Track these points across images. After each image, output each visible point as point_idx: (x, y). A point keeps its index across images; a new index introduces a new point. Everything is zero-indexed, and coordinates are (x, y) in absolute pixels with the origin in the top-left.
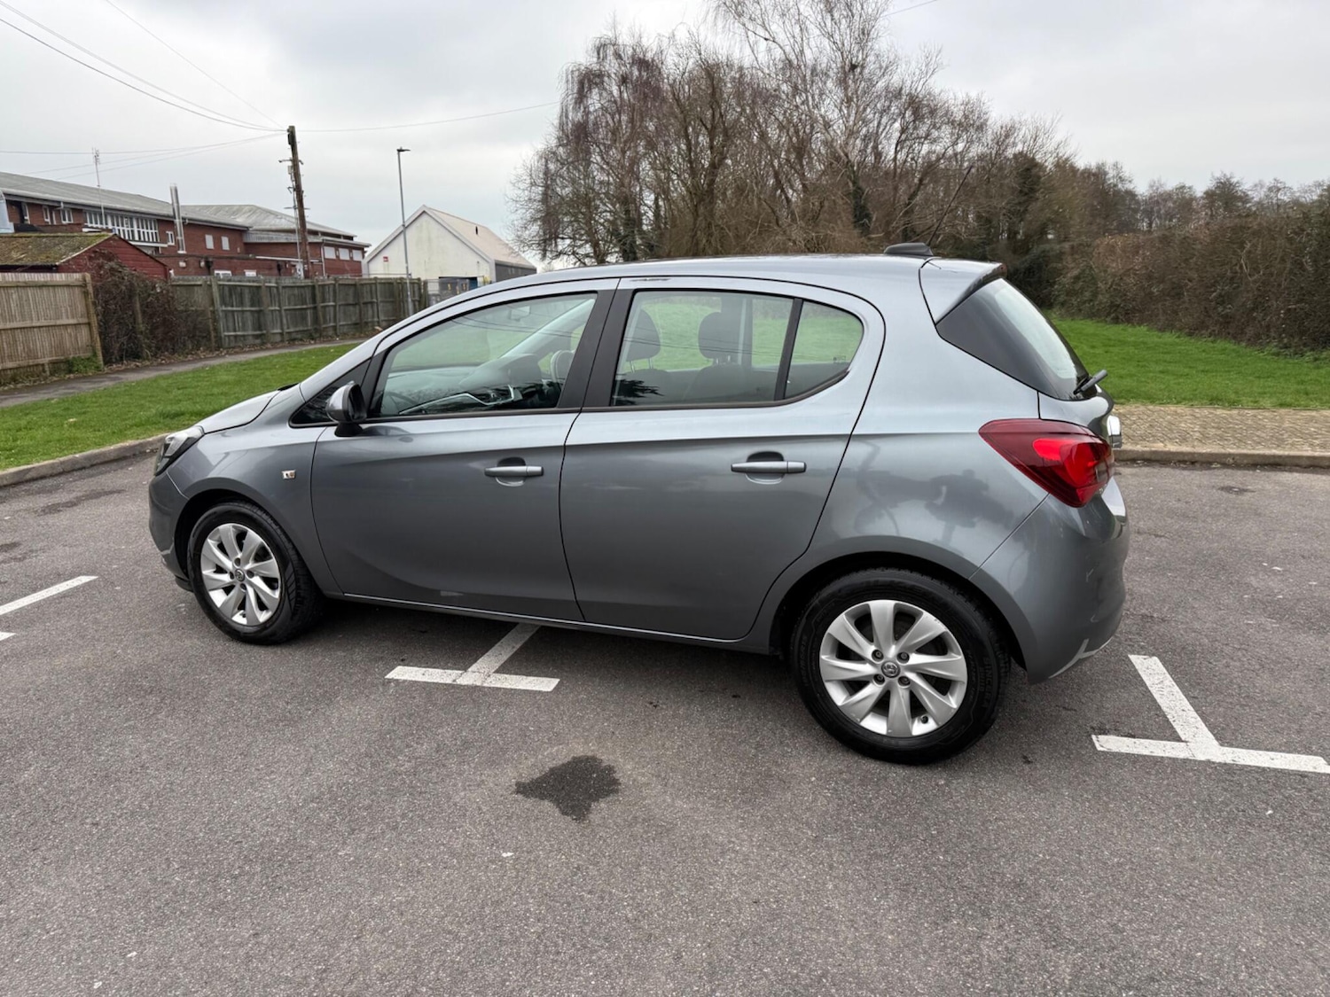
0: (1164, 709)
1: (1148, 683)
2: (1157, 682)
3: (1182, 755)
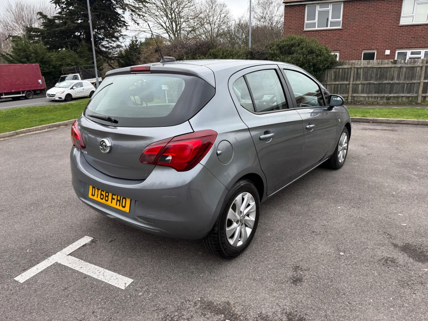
0: (87, 263)
1: (107, 270)
2: (105, 274)
3: (64, 250)
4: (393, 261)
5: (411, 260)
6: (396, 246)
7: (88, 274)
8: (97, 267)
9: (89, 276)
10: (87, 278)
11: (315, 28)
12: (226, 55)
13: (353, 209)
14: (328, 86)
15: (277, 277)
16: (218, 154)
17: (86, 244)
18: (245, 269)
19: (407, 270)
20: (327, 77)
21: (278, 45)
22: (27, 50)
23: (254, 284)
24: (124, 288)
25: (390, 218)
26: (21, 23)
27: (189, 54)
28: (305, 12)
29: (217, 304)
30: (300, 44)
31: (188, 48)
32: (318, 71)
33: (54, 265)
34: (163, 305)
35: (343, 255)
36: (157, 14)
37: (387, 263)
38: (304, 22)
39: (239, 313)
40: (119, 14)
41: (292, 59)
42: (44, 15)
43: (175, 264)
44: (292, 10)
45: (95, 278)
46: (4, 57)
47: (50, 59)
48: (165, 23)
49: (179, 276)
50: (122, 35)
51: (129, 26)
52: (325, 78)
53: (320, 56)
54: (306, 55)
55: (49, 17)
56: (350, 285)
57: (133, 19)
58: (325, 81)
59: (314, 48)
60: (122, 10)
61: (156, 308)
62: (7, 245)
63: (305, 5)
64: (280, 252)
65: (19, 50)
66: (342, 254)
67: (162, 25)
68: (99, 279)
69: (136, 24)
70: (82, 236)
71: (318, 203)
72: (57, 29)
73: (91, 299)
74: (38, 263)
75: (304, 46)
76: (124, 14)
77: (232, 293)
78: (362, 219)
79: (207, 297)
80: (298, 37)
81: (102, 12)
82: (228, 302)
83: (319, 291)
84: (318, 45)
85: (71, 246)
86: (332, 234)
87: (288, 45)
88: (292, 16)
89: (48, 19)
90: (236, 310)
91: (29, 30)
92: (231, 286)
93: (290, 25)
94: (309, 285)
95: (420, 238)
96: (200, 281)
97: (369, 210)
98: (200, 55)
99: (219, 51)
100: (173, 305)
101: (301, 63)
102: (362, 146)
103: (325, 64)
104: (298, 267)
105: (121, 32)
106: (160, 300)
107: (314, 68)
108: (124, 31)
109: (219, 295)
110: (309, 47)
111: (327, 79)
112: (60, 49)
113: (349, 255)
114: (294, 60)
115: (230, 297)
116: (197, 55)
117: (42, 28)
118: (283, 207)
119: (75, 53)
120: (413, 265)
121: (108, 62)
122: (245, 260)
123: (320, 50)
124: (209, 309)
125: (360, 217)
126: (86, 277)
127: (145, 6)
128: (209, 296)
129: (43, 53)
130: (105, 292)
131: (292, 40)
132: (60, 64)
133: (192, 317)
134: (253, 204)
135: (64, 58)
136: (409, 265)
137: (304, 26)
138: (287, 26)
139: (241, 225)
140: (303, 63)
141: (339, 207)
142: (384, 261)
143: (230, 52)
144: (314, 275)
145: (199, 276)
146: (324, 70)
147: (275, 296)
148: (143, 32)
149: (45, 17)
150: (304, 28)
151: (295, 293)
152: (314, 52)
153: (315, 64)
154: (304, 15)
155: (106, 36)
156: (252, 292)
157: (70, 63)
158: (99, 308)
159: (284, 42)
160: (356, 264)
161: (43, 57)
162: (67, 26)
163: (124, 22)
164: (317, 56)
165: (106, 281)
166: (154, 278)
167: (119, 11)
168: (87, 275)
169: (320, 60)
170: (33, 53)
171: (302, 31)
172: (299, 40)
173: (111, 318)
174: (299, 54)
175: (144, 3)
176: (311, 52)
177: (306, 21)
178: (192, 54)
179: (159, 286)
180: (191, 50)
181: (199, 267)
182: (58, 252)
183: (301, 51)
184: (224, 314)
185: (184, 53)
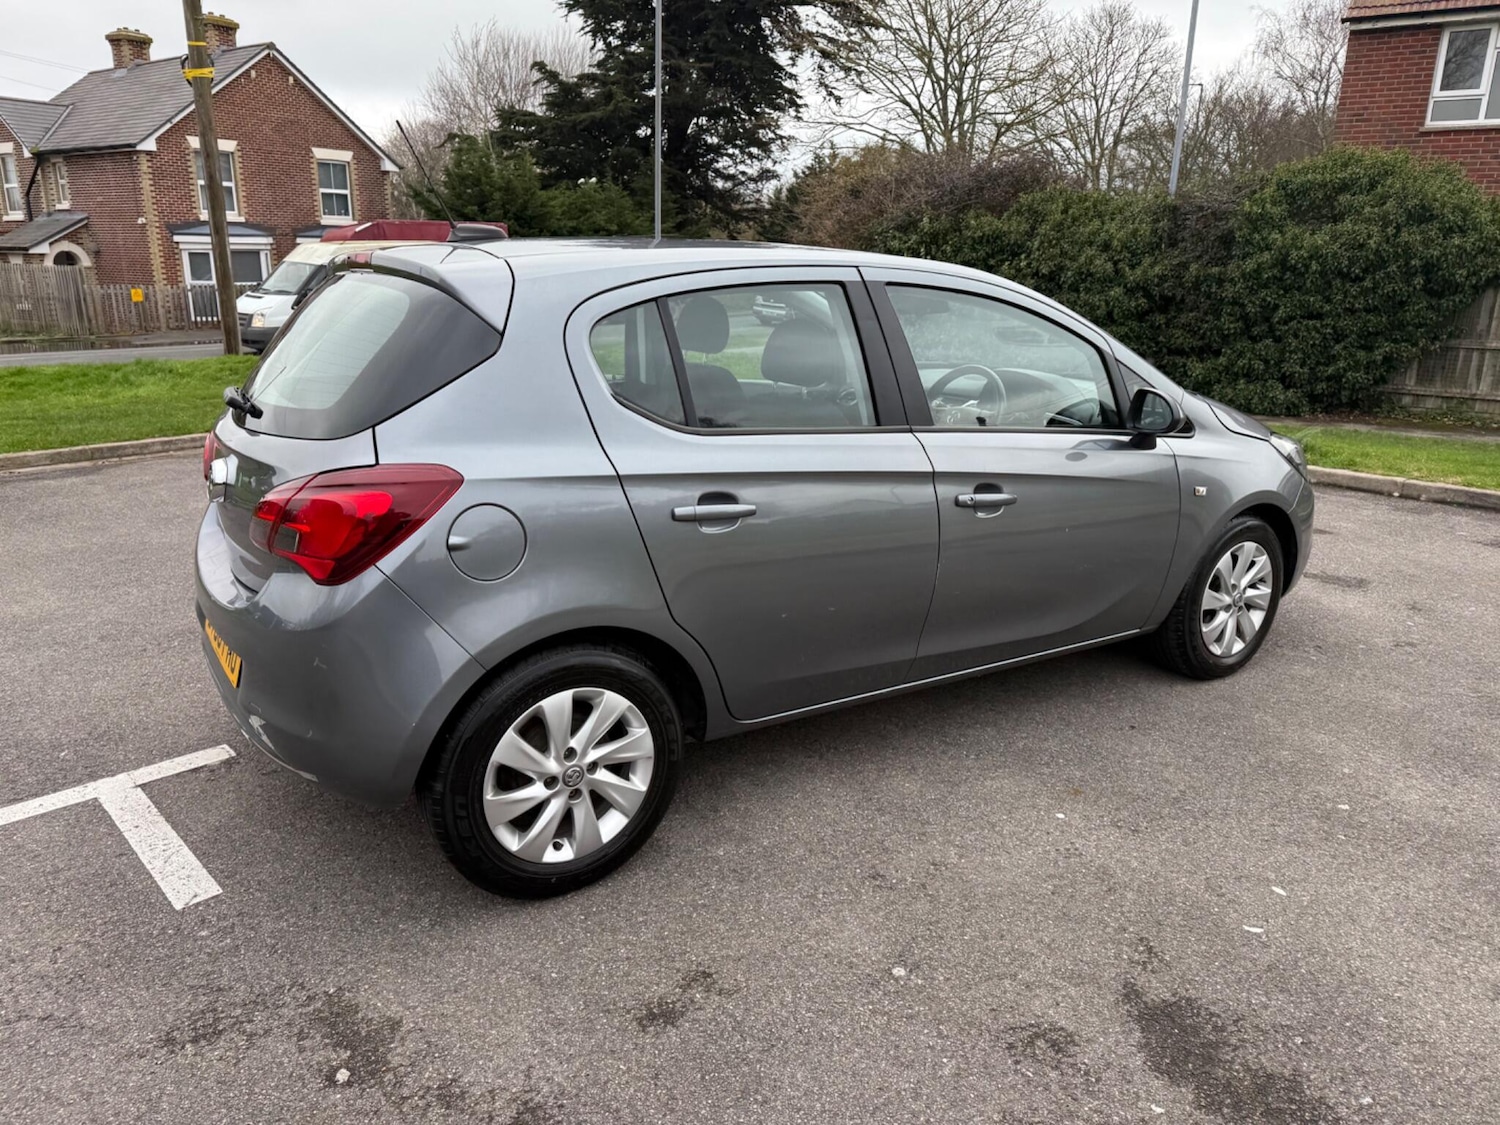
1: (186, 850)
2: (174, 858)
3: (142, 770)
4: (1060, 1043)
5: (1138, 1060)
6: (1131, 993)
7: (135, 849)
8: (174, 834)
9: (134, 853)
10: (124, 858)
11: (1476, 118)
12: (1077, 214)
13: (1113, 830)
14: (1488, 355)
15: (610, 989)
16: (451, 548)
17: (205, 766)
18: (541, 940)
19: (1078, 1092)
20: (1491, 318)
21: (1282, 186)
22: (483, 179)
23: (519, 992)
24: (178, 906)
25: (1223, 895)
26: (496, 96)
27: (943, 209)
28: (1434, 57)
29: (363, 1019)
30: (1378, 182)
31: (943, 185)
32: (1447, 293)
33: (85, 804)
34: (229, 980)
35: (897, 980)
36: (897, 65)
37: (1031, 1043)
38: (1428, 94)
39: (395, 1061)
40: (780, 68)
41: (1335, 238)
42: (551, 72)
43: (363, 877)
44: (1382, 49)
45: (140, 862)
46: (419, 199)
47: (546, 210)
48: (918, 97)
49: (344, 912)
50: (781, 137)
51: (806, 105)
52: (1478, 323)
53: (1462, 231)
54: (1398, 228)
55: (563, 78)
56: (814, 1079)
57: (822, 84)
58: (1480, 336)
59: (1436, 200)
60: (789, 54)
61: (204, 983)
62: (36, 729)
63: (1440, 27)
64: (699, 915)
65: (463, 178)
66: (899, 971)
67: (907, 104)
68: (149, 867)
69: (833, 100)
70: (216, 743)
71: (1002, 783)
72: (584, 116)
73: (84, 915)
74: (55, 791)
75: (1392, 191)
76: (793, 65)
77: (439, 996)
78: (1104, 873)
79: (358, 991)
80: (1377, 154)
81: (726, 59)
82: (401, 1021)
83: (693, 1069)
84: (1460, 191)
85: (166, 764)
86: (933, 899)
87: (1323, 185)
88: (1378, 73)
89: (561, 83)
90: (399, 1050)
91: (508, 115)
92: (455, 977)
93: (1366, 108)
94: (683, 1041)
95: (1266, 994)
96: (384, 939)
97: (1167, 850)
98: (982, 211)
99: (1051, 199)
100: (252, 987)
101: (1371, 257)
102: (1413, 608)
103: (1483, 267)
104: (710, 975)
105: (778, 127)
106: (233, 963)
107: (1428, 281)
108: (787, 126)
109: (396, 993)
110: (1416, 196)
111: (1489, 326)
112: (582, 180)
113: (920, 982)
114: (1342, 245)
115: (419, 1009)
116: (972, 213)
117: (540, 112)
118: (859, 772)
119: (625, 193)
120: (1124, 1078)
121: (726, 227)
122: (569, 914)
123: (1462, 210)
124: (333, 1025)
125: (1101, 866)
126: (125, 850)
127: (868, 38)
128: (365, 990)
129: (527, 190)
130: (130, 904)
131: (1345, 165)
132: (571, 227)
133: (266, 1032)
134: (640, 732)
135: (588, 206)
136: (1109, 1074)
137: (1425, 112)
138: (1353, 109)
139: (568, 793)
140: (1381, 257)
141: (1061, 816)
142: (1026, 1034)
143: (1095, 206)
144: (731, 1016)
145: (395, 927)
146: (1478, 290)
147: (543, 1044)
148: (843, 129)
149: (552, 76)
150: (1424, 118)
151: (613, 1052)
152: (1432, 217)
153: (1433, 266)
154: (1433, 69)
155: (729, 138)
156: (494, 1011)
157: (603, 223)
158: (78, 942)
159: (1308, 173)
160: (910, 1017)
161: (526, 202)
162: (611, 107)
163: (791, 92)
164: (1448, 232)
165: (157, 878)
166: (275, 901)
167: (782, 57)
168: (131, 849)
169: (1458, 246)
170: (500, 189)
171: (1417, 130)
172: (1374, 166)
173: (81, 976)
174: (1368, 221)
175: (867, 29)
176: (1422, 215)
177: (1437, 92)
178: (952, 207)
179: (268, 925)
180: (951, 192)
181: (420, 901)
182: (123, 771)
183: (1376, 210)
184: (354, 1050)
185: (927, 203)
